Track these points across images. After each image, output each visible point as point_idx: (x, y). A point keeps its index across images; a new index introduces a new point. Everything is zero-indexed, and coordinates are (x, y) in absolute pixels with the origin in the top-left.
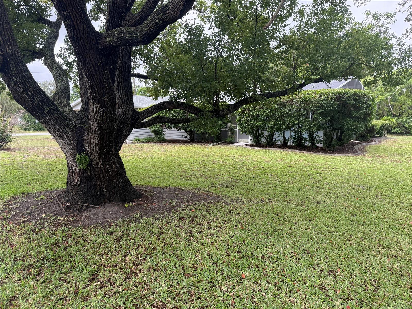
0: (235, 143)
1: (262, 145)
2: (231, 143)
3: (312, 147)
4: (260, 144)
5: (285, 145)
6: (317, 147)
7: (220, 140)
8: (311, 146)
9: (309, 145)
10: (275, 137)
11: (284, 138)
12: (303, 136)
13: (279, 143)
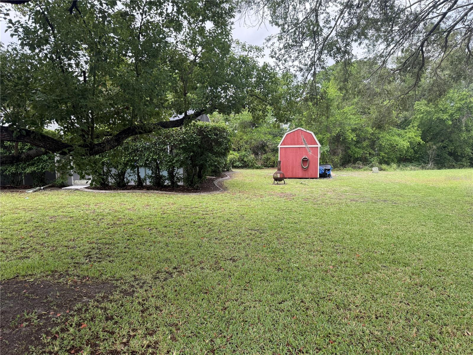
0: (69, 186)
1: (110, 186)
2: (62, 186)
3: (173, 187)
4: (108, 185)
5: (140, 186)
6: (179, 186)
7: (44, 182)
8: (171, 185)
9: (170, 184)
10: (126, 175)
11: (139, 176)
12: (162, 173)
13: (132, 183)
